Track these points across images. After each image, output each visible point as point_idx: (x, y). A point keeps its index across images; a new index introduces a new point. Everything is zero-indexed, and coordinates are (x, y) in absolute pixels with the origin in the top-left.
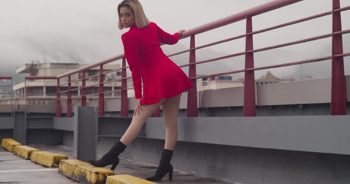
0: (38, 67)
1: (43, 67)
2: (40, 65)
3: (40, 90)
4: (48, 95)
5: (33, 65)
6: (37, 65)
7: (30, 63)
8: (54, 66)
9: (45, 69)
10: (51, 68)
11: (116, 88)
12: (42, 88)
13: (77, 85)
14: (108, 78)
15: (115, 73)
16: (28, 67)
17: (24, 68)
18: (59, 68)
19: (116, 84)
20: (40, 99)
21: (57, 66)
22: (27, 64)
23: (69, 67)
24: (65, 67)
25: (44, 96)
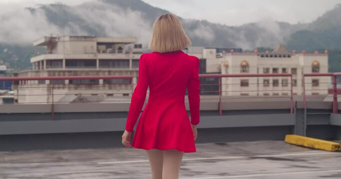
0: (57, 40)
1: (62, 39)
2: (59, 38)
3: (59, 63)
4: (68, 68)
5: (52, 38)
6: (56, 38)
7: (49, 35)
8: (72, 39)
9: (64, 41)
10: (70, 41)
11: (134, 60)
12: (61, 60)
13: (95, 58)
14: (126, 50)
15: (132, 46)
16: (47, 40)
17: (43, 41)
18: (78, 41)
19: (133, 57)
20: (60, 72)
21: (76, 39)
22: (46, 37)
23: (87, 39)
24: (83, 39)
25: (64, 68)
